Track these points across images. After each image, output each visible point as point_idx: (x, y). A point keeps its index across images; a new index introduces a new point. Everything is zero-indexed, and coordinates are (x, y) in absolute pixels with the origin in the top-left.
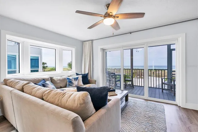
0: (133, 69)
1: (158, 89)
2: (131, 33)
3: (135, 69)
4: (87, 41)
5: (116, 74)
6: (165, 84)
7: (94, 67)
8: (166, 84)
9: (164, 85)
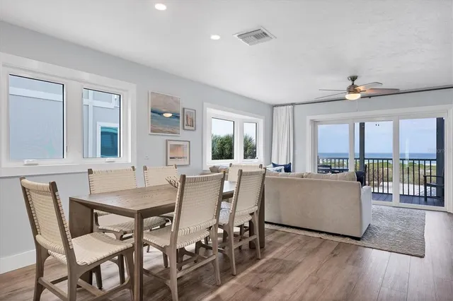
0: (365, 159)
1: (416, 198)
2: (370, 97)
3: (369, 159)
4: (283, 105)
5: (333, 168)
6: (431, 186)
7: (296, 153)
8: (434, 186)
9: (428, 188)
